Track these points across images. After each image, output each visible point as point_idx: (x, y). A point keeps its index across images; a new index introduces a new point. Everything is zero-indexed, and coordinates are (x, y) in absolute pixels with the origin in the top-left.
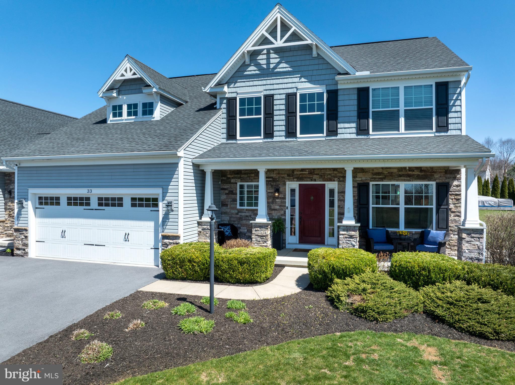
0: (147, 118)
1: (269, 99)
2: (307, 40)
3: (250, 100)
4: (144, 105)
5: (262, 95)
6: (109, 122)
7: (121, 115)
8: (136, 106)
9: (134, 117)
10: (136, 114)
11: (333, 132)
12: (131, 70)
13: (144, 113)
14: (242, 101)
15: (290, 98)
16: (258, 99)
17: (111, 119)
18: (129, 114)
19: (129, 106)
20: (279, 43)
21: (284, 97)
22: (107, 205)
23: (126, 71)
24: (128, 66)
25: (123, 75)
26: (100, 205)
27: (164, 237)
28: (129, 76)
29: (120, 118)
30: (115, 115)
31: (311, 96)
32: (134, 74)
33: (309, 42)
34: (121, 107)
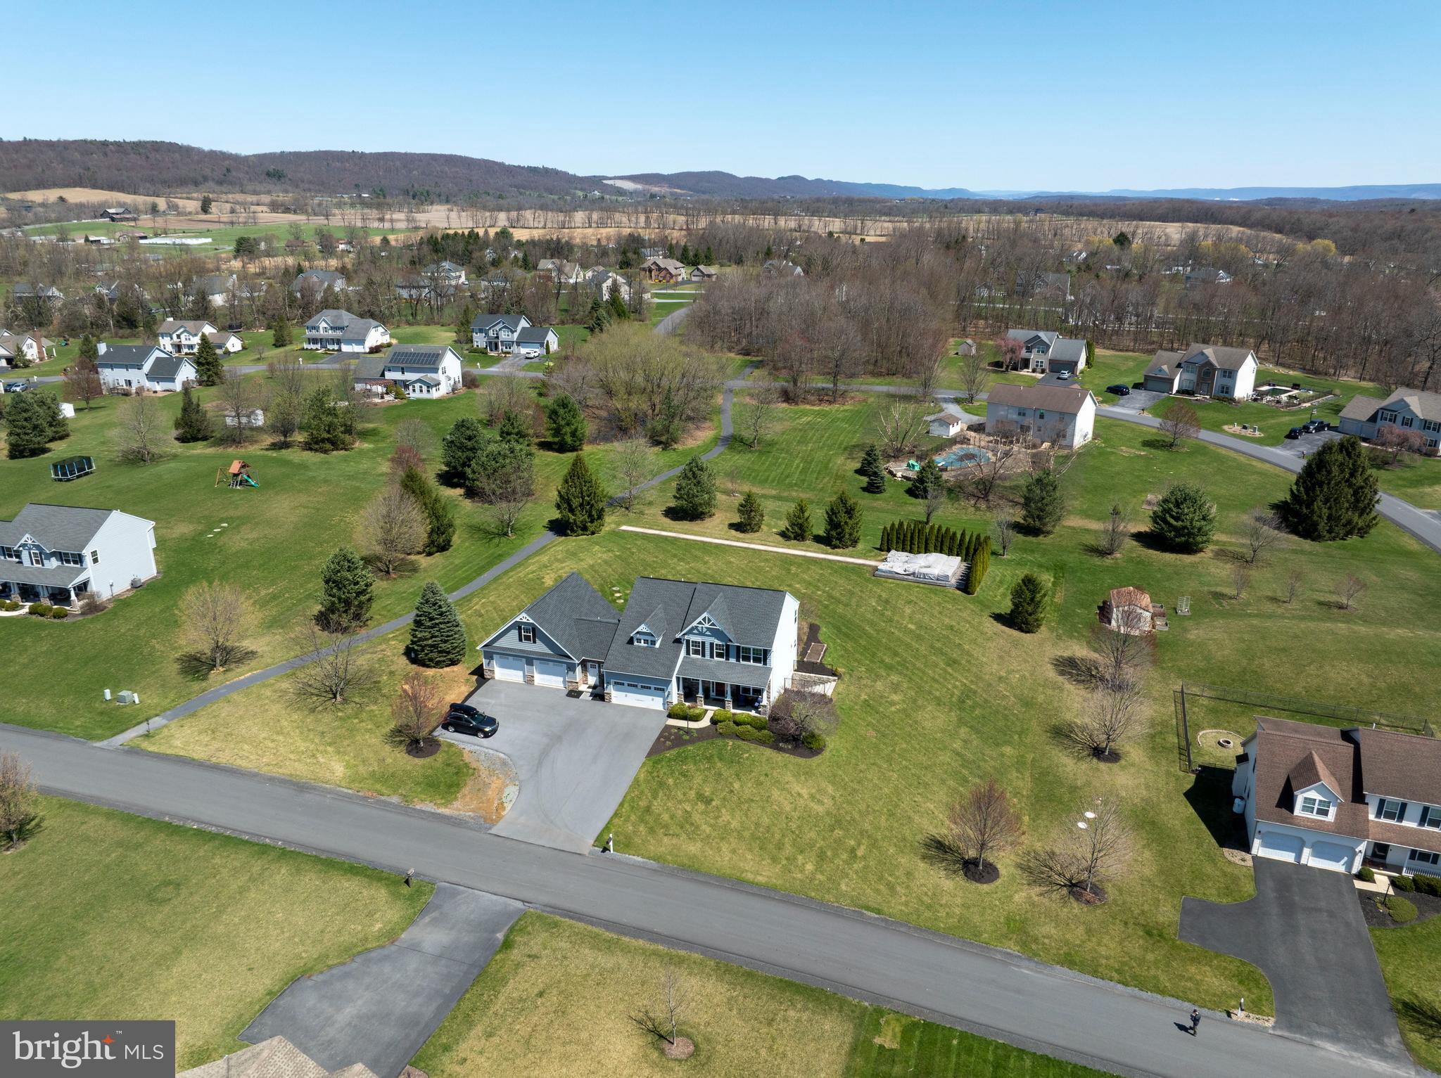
1: (703, 643)
2: (716, 626)
3: (696, 642)
4: (652, 641)
6: (634, 644)
11: (727, 659)
13: (652, 644)
14: (693, 641)
15: (712, 645)
16: (699, 642)
17: (636, 643)
18: (645, 643)
19: (645, 640)
20: (707, 625)
21: (709, 643)
25: (642, 630)
27: (668, 702)
28: (645, 630)
29: (640, 644)
31: (720, 645)
33: (718, 628)
34: (640, 639)
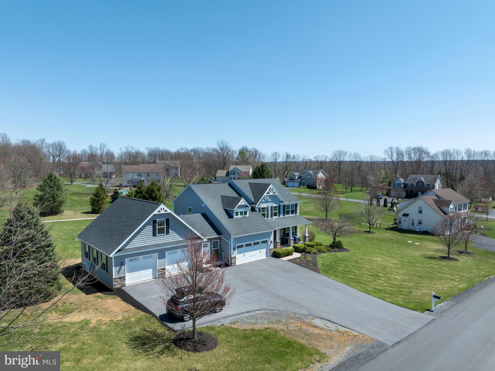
0: (245, 216)
1: (268, 208)
2: (276, 193)
3: (264, 208)
4: (245, 212)
5: (266, 207)
6: (234, 218)
7: (238, 215)
8: (242, 212)
9: (242, 216)
10: (242, 215)
11: (279, 216)
12: (243, 202)
13: (245, 214)
14: (262, 208)
15: (272, 207)
16: (265, 208)
18: (240, 215)
19: (240, 212)
20: (271, 194)
21: (270, 207)
22: (256, 244)
23: (242, 202)
24: (243, 201)
25: (241, 203)
26: (254, 245)
27: (270, 250)
28: (243, 204)
29: (238, 216)
30: (236, 215)
31: (275, 207)
32: (244, 203)
33: (277, 194)
34: (238, 213)
